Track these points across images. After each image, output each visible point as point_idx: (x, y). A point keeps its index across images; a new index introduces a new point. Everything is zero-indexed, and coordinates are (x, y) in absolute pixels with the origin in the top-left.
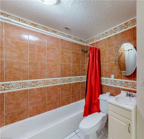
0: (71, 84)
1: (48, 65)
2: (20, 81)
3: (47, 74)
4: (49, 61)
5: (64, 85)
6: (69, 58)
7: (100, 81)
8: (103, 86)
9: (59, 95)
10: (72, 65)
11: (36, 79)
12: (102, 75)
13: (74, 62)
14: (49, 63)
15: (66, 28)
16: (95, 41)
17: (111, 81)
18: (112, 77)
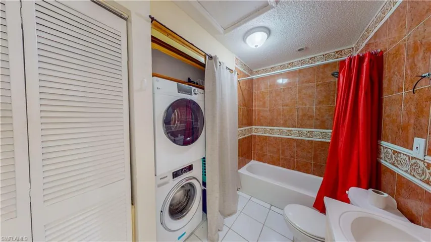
0: (312, 141)
1: (283, 110)
2: (263, 127)
3: (282, 122)
4: (285, 105)
5: (301, 140)
6: (310, 96)
8: (383, 169)
9: (294, 153)
10: (316, 107)
11: (273, 126)
13: (320, 103)
14: (285, 108)
15: (299, 50)
16: (373, 33)
17: (414, 161)
18: (414, 148)
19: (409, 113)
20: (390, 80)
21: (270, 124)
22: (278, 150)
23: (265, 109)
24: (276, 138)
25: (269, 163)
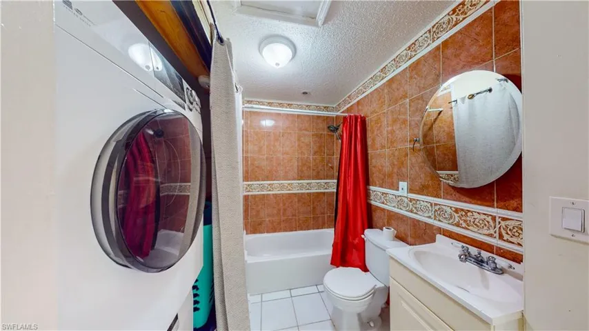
0: (310, 194)
1: (283, 159)
2: (260, 182)
3: (282, 173)
4: (285, 153)
5: (302, 193)
6: (307, 145)
7: (367, 194)
8: (373, 208)
10: (312, 157)
11: (272, 180)
12: (371, 179)
13: (315, 153)
14: (285, 156)
15: (304, 93)
16: (356, 101)
17: (400, 198)
18: (400, 189)
19: (393, 165)
20: (373, 140)
21: (267, 178)
22: (279, 210)
23: (261, 157)
24: (275, 196)
25: (268, 232)
